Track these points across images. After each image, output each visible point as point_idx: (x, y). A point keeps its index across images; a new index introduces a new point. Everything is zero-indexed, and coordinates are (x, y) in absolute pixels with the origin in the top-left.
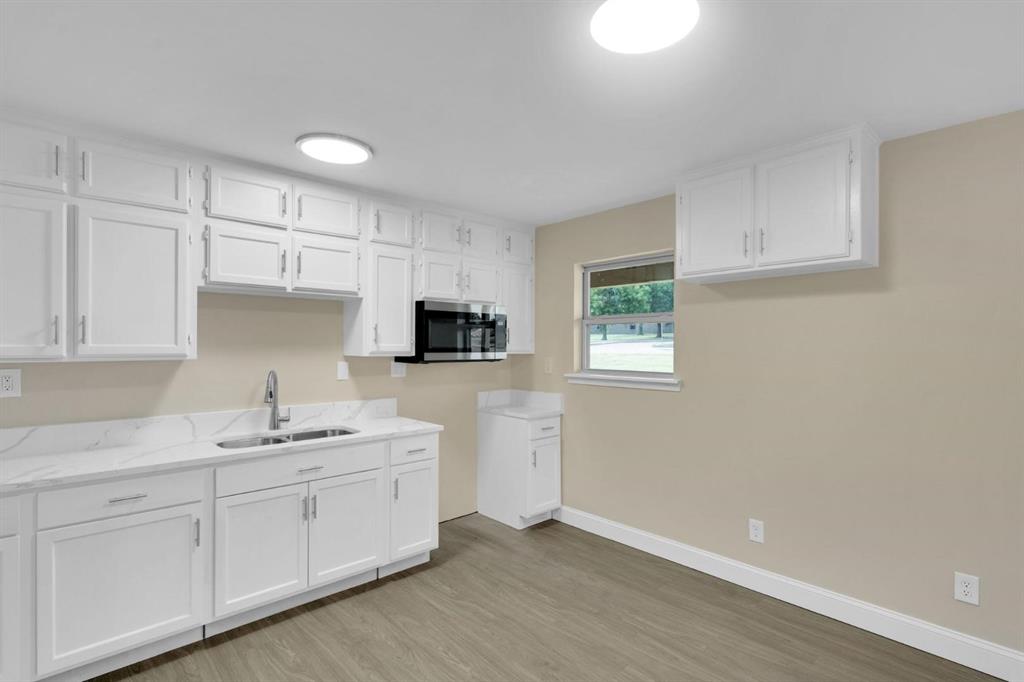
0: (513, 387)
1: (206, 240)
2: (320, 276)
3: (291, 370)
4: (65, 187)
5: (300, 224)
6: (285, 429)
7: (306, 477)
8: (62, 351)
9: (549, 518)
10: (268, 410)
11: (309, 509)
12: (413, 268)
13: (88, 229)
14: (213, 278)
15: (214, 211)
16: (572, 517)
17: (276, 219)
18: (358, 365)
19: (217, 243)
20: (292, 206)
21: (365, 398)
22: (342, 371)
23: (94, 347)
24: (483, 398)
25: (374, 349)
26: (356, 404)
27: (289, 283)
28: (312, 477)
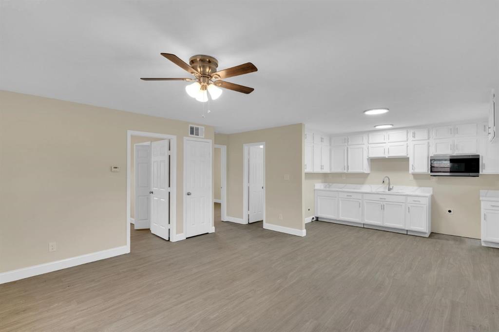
1: (368, 149)
2: (395, 153)
4: (346, 144)
5: (389, 141)
7: (381, 200)
8: (346, 171)
10: (388, 186)
11: (383, 207)
13: (349, 150)
14: (370, 156)
15: (370, 142)
17: (383, 141)
18: (417, 176)
19: (370, 149)
20: (386, 137)
21: (420, 186)
22: (411, 177)
23: (350, 171)
24: (482, 192)
25: (413, 171)
26: (416, 188)
27: (387, 156)
28: (384, 200)
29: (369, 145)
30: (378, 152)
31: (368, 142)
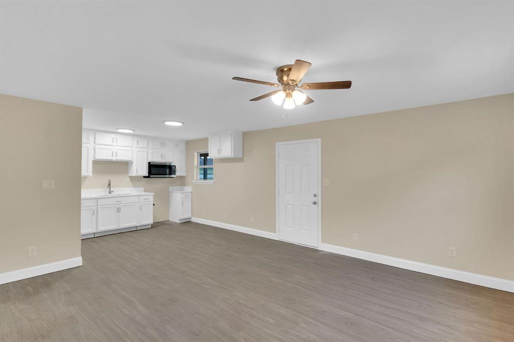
0: (181, 185)
1: (94, 150)
2: (122, 157)
3: (114, 179)
5: (117, 144)
6: (112, 194)
7: (118, 203)
9: (188, 220)
10: (108, 189)
11: (119, 210)
12: (148, 154)
14: (96, 158)
16: (195, 220)
17: (111, 144)
18: (134, 179)
19: (97, 151)
20: (115, 140)
21: (135, 187)
22: (128, 180)
24: (171, 188)
25: (136, 174)
26: (132, 189)
27: (114, 159)
28: (119, 203)
29: (97, 146)
30: (105, 155)
31: (95, 143)
